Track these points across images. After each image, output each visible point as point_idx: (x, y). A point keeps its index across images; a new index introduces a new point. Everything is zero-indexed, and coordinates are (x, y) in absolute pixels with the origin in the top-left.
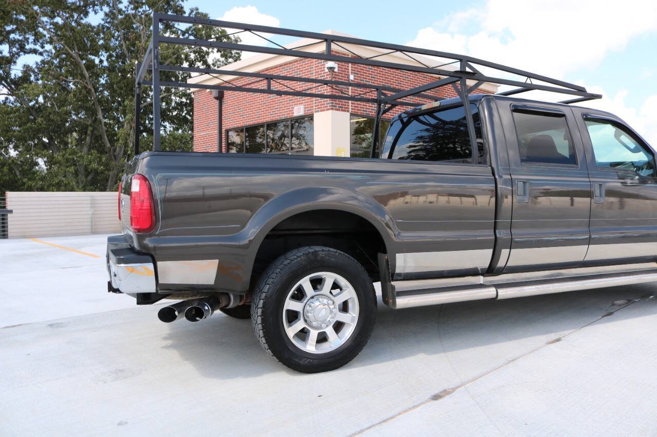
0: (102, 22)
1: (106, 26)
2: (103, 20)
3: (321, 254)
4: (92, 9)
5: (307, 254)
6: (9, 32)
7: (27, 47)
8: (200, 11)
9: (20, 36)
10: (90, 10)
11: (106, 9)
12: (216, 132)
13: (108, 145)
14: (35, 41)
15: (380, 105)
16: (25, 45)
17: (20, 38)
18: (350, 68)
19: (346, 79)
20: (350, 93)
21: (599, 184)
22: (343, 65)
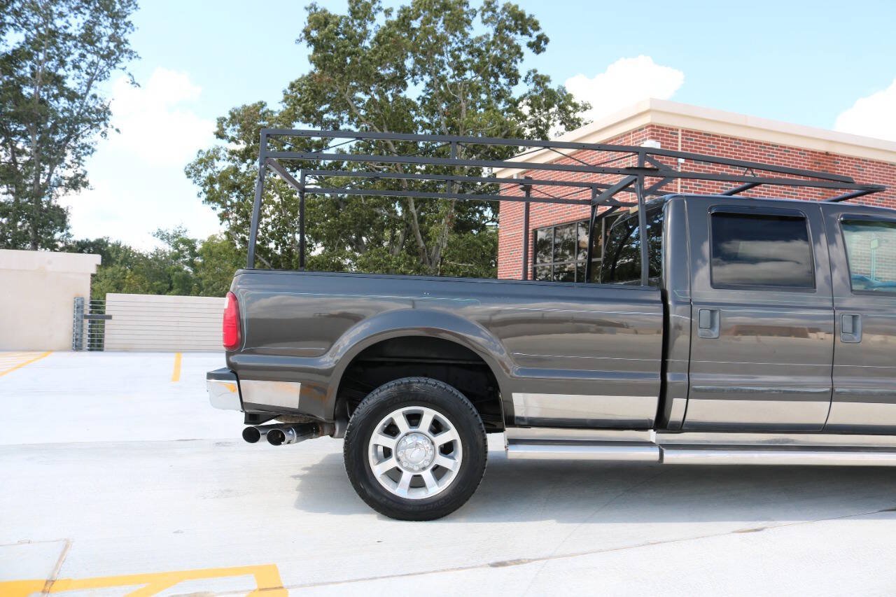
0: (423, 94)
1: (428, 98)
2: (423, 91)
3: (416, 386)
4: (412, 78)
5: (399, 385)
6: (323, 113)
7: (342, 128)
8: (539, 73)
9: (334, 115)
10: (409, 82)
11: (427, 78)
12: (522, 231)
13: (422, 245)
14: (350, 121)
15: (594, 208)
16: (339, 126)
17: (335, 118)
18: (679, 147)
19: (674, 162)
20: (679, 180)
21: (853, 316)
22: (669, 144)
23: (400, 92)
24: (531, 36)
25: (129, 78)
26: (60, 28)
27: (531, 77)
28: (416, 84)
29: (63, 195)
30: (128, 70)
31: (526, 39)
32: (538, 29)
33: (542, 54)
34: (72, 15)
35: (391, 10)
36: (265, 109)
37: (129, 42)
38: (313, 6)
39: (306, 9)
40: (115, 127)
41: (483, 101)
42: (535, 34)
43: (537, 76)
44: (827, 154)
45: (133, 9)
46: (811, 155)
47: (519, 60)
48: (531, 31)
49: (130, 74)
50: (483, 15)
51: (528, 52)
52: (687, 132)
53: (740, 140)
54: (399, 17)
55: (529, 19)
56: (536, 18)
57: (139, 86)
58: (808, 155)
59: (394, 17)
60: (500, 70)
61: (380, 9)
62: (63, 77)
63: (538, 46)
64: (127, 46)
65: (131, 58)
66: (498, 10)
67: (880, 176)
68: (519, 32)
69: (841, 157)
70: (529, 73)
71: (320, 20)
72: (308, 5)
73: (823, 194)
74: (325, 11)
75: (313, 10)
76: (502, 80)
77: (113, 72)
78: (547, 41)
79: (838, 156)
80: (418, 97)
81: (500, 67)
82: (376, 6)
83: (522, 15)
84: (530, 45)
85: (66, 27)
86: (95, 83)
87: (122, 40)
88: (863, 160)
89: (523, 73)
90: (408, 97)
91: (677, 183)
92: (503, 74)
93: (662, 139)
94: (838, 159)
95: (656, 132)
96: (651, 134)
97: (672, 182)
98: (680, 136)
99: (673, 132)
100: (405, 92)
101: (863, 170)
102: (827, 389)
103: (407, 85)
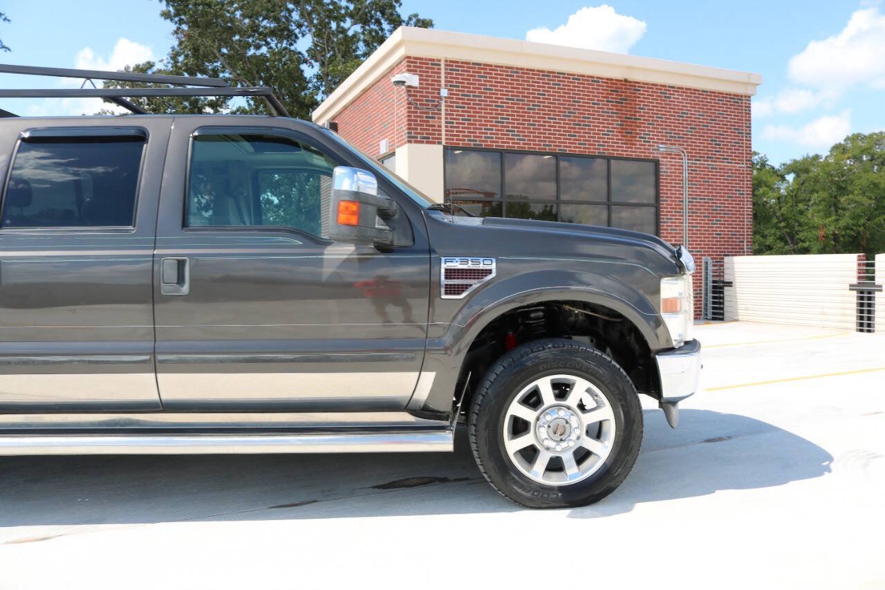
18: (443, 80)
19: (436, 95)
20: (443, 116)
21: (178, 260)
22: (430, 76)
23: (291, 44)
27: (412, 22)
28: (303, 35)
36: (155, 69)
43: (418, 21)
44: (626, 81)
46: (605, 83)
47: (397, 5)
52: (450, 64)
53: (517, 68)
58: (603, 82)
60: (383, 16)
67: (691, 104)
69: (642, 83)
70: (410, 19)
73: (622, 125)
76: (386, 25)
79: (639, 83)
80: (307, 49)
81: (383, 14)
88: (669, 87)
89: (405, 17)
90: (299, 50)
91: (440, 118)
92: (386, 20)
93: (420, 71)
94: (639, 87)
95: (413, 64)
96: (408, 66)
97: (434, 118)
98: (443, 67)
99: (435, 63)
100: (295, 45)
101: (670, 98)
102: (147, 357)
103: (296, 37)
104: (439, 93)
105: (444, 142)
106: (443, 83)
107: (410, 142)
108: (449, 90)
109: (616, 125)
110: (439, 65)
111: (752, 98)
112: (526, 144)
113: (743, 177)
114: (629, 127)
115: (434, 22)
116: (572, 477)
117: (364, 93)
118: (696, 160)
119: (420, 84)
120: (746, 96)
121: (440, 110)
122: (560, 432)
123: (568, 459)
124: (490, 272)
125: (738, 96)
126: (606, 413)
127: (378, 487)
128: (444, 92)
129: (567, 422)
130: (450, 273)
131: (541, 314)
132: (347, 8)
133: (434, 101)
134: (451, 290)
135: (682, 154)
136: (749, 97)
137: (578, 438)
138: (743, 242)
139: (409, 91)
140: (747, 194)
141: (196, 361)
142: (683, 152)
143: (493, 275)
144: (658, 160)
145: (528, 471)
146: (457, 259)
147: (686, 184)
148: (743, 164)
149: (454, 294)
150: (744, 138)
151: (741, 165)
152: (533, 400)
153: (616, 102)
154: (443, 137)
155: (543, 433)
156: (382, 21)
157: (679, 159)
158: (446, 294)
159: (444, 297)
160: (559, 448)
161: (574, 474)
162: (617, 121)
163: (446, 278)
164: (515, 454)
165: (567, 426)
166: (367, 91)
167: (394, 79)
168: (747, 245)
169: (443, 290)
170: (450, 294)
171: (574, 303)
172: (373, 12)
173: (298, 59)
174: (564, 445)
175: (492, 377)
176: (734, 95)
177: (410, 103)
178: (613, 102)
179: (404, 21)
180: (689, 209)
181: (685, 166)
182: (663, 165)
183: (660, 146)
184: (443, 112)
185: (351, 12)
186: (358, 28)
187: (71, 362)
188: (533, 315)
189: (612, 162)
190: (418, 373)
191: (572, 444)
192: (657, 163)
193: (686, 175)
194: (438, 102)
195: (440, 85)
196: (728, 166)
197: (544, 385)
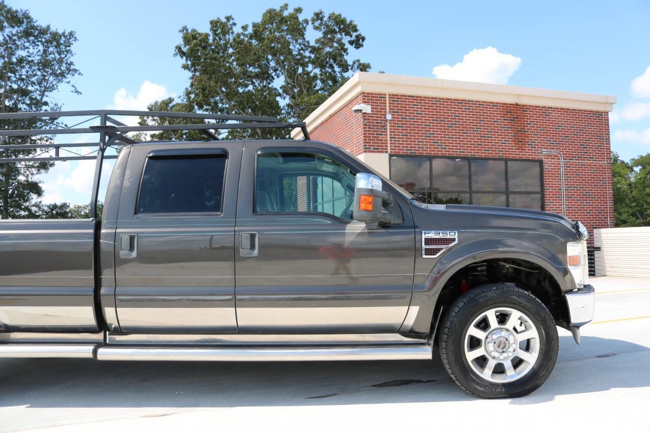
0: (284, 84)
1: (287, 87)
2: (284, 82)
4: (275, 73)
8: (362, 62)
18: (388, 108)
19: (383, 119)
20: (388, 133)
21: (251, 234)
22: (379, 106)
23: (269, 83)
24: (351, 36)
25: (73, 89)
26: (25, 57)
27: (356, 66)
28: (278, 77)
29: (37, 174)
30: (71, 83)
31: (348, 38)
32: (356, 30)
33: (361, 48)
34: (31, 47)
35: (247, 26)
37: (74, 64)
38: (185, 29)
39: (180, 31)
40: (64, 124)
41: (330, 86)
42: (354, 34)
43: (360, 64)
44: (517, 104)
45: (73, 40)
46: (502, 106)
47: (345, 54)
48: (352, 33)
49: (73, 86)
50: (313, 23)
51: (351, 49)
52: (393, 97)
53: (439, 99)
54: (253, 30)
55: (349, 24)
56: (354, 23)
57: (81, 93)
58: (500, 106)
59: (250, 30)
60: (335, 62)
61: (234, 24)
62: (31, 92)
63: (358, 43)
64: (72, 67)
65: (73, 75)
66: (325, 19)
67: (564, 119)
68: (343, 34)
69: (529, 106)
70: (354, 63)
71: (191, 37)
72: (181, 29)
73: (515, 136)
74: (194, 31)
75: (185, 31)
76: (337, 69)
77: (60, 85)
78: (363, 39)
79: (526, 106)
80: (281, 86)
81: (335, 60)
82: (231, 22)
83: (343, 21)
84: (351, 43)
85: (29, 56)
86: (46, 93)
87: (69, 62)
88: (548, 108)
89: (350, 62)
90: (275, 87)
91: (387, 135)
92: (337, 65)
93: (372, 103)
94: (526, 108)
95: (367, 97)
96: (363, 99)
97: (382, 135)
98: (387, 99)
99: (382, 96)
100: (272, 84)
101: (549, 115)
102: (230, 297)
103: (273, 78)
104: (385, 118)
105: (389, 151)
106: (388, 110)
107: (365, 152)
108: (392, 115)
109: (511, 136)
110: (385, 98)
111: (609, 113)
112: (447, 151)
113: (605, 171)
114: (520, 138)
115: (371, 65)
116: (511, 377)
117: (330, 118)
118: (569, 159)
119: (372, 111)
120: (604, 112)
121: (386, 129)
122: (502, 346)
123: (508, 365)
124: (454, 240)
125: (599, 112)
126: (533, 333)
127: (375, 386)
128: (389, 117)
129: (507, 340)
130: (428, 241)
131: (485, 268)
132: (310, 57)
133: (382, 123)
134: (428, 252)
135: (559, 155)
136: (608, 113)
137: (514, 350)
138: (607, 218)
139: (364, 116)
140: (608, 183)
141: (262, 300)
142: (560, 154)
143: (456, 242)
144: (542, 161)
145: (481, 373)
146: (433, 232)
147: (563, 177)
148: (605, 161)
149: (431, 255)
150: (605, 143)
151: (603, 162)
152: (484, 325)
153: (510, 120)
154: (389, 148)
155: (491, 347)
156: (334, 66)
157: (557, 159)
158: (426, 255)
159: (424, 256)
160: (501, 357)
161: (512, 375)
162: (512, 133)
163: (425, 245)
164: (472, 361)
165: (507, 342)
166: (332, 116)
167: (354, 108)
168: (610, 220)
169: (424, 252)
170: (428, 255)
171: (506, 260)
172: (327, 60)
173: (274, 93)
174: (505, 355)
175: (457, 309)
176: (596, 112)
177: (365, 125)
178: (508, 120)
179: (350, 66)
180: (566, 195)
181: (562, 164)
182: (545, 163)
183: (543, 150)
184: (388, 131)
185: (313, 59)
186: (317, 71)
187: (181, 300)
188: (479, 269)
189: (510, 163)
190: (408, 307)
191: (511, 355)
192: (541, 163)
193: (562, 170)
194: (385, 123)
195: (386, 112)
196: (594, 163)
197: (491, 315)
